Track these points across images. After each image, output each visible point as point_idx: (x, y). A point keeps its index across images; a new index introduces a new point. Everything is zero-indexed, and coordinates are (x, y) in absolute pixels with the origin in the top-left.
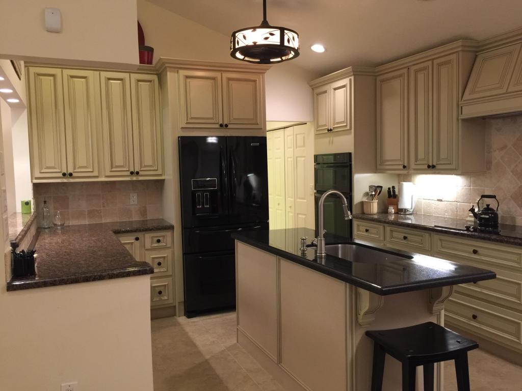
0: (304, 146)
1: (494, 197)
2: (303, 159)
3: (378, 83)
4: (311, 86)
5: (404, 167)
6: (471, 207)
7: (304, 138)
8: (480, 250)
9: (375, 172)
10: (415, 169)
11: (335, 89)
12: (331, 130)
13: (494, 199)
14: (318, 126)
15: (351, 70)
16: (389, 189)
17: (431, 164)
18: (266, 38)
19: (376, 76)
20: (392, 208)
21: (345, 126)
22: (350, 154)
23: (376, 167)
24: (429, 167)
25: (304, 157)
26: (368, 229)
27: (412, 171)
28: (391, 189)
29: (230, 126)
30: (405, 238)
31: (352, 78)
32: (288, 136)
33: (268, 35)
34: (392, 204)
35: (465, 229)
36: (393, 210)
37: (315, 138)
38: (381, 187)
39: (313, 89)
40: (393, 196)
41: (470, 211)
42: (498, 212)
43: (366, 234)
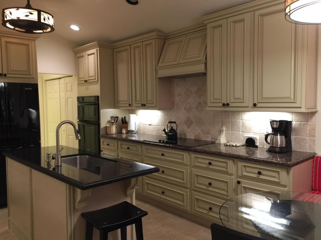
0: (72, 90)
1: (175, 122)
2: (71, 99)
3: (115, 53)
4: (74, 52)
5: (130, 105)
6: (164, 129)
7: (71, 85)
8: (165, 154)
9: (114, 108)
10: (135, 107)
11: (89, 55)
12: (87, 81)
13: (175, 124)
14: (79, 78)
15: (97, 44)
16: (122, 118)
17: (143, 104)
18: (27, 16)
19: (113, 49)
20: (124, 130)
21: (94, 79)
22: (98, 96)
23: (115, 105)
24: (142, 105)
25: (72, 98)
26: (108, 143)
27: (134, 108)
28: (124, 119)
29: (8, 75)
30: (128, 148)
31: (98, 49)
32: (62, 84)
33: (28, 14)
34: (124, 128)
35: (158, 142)
36: (125, 132)
37: (78, 86)
38: (118, 117)
39: (75, 54)
40: (125, 123)
41: (163, 131)
42: (177, 131)
43: (107, 147)
